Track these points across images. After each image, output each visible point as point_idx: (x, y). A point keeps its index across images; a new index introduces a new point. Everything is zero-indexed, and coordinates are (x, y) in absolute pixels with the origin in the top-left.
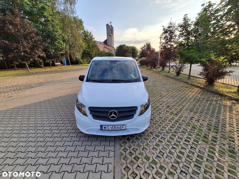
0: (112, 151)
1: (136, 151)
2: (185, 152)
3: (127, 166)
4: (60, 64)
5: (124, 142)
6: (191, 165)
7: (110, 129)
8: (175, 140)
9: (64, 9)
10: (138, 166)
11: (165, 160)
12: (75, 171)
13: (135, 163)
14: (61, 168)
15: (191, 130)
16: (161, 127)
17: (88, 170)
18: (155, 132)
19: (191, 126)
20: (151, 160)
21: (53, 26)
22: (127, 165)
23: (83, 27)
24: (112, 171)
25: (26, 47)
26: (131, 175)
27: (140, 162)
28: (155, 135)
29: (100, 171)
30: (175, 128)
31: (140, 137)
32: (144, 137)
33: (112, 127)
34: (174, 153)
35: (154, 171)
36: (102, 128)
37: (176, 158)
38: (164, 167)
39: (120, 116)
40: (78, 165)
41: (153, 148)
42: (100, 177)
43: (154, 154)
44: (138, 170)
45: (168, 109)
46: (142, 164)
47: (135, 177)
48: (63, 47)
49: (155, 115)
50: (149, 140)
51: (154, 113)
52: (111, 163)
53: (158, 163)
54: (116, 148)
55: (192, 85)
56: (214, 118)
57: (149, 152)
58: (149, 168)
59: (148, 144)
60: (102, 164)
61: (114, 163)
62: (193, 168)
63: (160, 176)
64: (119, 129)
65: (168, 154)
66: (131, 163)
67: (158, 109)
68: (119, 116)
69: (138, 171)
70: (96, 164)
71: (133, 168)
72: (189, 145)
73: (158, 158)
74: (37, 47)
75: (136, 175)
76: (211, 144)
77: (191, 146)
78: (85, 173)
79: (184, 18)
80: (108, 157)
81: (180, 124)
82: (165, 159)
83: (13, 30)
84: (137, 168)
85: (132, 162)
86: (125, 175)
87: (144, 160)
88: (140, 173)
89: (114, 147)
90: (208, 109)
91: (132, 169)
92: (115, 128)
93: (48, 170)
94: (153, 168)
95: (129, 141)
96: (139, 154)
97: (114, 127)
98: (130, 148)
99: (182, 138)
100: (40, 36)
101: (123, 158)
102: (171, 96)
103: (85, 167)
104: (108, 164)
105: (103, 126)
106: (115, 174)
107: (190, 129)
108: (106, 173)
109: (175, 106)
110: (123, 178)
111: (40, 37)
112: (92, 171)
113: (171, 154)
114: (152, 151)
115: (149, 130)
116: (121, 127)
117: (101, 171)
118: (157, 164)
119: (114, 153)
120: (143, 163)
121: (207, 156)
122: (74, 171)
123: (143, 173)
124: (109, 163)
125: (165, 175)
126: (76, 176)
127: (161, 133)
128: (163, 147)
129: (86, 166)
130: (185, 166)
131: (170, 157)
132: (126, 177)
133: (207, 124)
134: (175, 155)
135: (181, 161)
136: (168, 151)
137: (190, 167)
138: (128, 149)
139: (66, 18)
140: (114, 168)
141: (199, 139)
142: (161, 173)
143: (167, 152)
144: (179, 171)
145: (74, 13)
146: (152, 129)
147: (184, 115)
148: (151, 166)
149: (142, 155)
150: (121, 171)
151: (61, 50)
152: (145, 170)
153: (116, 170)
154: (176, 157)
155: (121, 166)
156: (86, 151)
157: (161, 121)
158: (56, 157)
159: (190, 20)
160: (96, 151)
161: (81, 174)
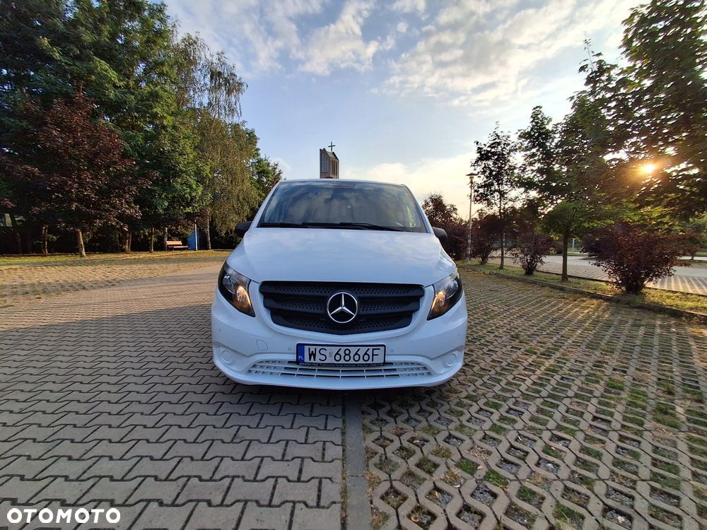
0: (334, 444)
1: (423, 445)
2: (602, 451)
3: (392, 487)
4: (180, 245)
5: (377, 420)
6: (638, 488)
7: (330, 360)
8: (557, 416)
9: (210, 104)
10: (437, 489)
11: (533, 472)
12: (191, 501)
13: (424, 479)
14: (136, 489)
15: (605, 392)
16: (503, 383)
17: (241, 497)
18: (484, 395)
19: (602, 382)
20: (482, 470)
21: (174, 141)
22: (392, 485)
23: (258, 150)
24: (334, 503)
25: (89, 187)
26: (409, 517)
27: (442, 478)
28: (486, 404)
29: (287, 501)
30: (549, 388)
31: (433, 407)
32: (446, 407)
33: (337, 354)
34: (561, 451)
35: (501, 505)
36: (303, 358)
37: (574, 468)
38: (534, 493)
39: (365, 312)
40: (202, 483)
41: (484, 438)
42: (288, 520)
43: (489, 453)
44: (434, 502)
45: (515, 343)
46: (451, 484)
47: (429, 523)
48: (194, 194)
49: (475, 356)
50: (467, 416)
51: (472, 351)
52: (330, 479)
53: (511, 480)
54: (347, 435)
55: (576, 292)
56: (674, 364)
57: (471, 448)
58: (477, 494)
59: (462, 426)
60: (296, 479)
61: (344, 479)
62: (649, 498)
63: (526, 521)
64: (361, 361)
65: (544, 455)
66: (409, 480)
67: (483, 341)
68: (361, 313)
69: (435, 505)
70: (274, 479)
71: (416, 495)
72: (610, 432)
73: (509, 466)
74: (119, 188)
75: (429, 518)
76: (690, 431)
77: (620, 435)
78: (227, 506)
79: (532, 117)
80: (320, 460)
81: (563, 377)
82: (535, 468)
83: (60, 140)
84: (430, 493)
85: (410, 474)
86: (386, 517)
87: (457, 471)
88: (445, 511)
89: (343, 434)
90: (647, 345)
91: (412, 498)
92: (347, 358)
93: (82, 497)
94: (495, 496)
95: (395, 418)
96: (437, 453)
97: (346, 355)
98: (399, 436)
99: (583, 413)
100: (133, 160)
101: (375, 465)
102: (518, 315)
103: (229, 488)
104: (320, 483)
105: (306, 348)
106: (348, 512)
107: (602, 390)
108: (312, 507)
109: (538, 335)
110: (379, 527)
111: (134, 163)
112: (257, 502)
113: (552, 454)
114: (482, 445)
115: (461, 390)
116: (370, 353)
117: (294, 503)
118: (506, 484)
119: (344, 451)
120: (453, 480)
121: (692, 465)
122: (186, 500)
123: (456, 510)
124: (326, 478)
125: (546, 518)
126: (192, 517)
127: (505, 399)
128: (520, 435)
129: (232, 486)
130: (616, 490)
131: (549, 465)
132: (392, 523)
133: (655, 379)
134: (570, 458)
135: (596, 477)
136: (539, 446)
137: (637, 496)
138: (395, 438)
139: (211, 125)
140: (344, 493)
141: (644, 416)
142: (528, 513)
143: (539, 449)
144: (595, 506)
145: (236, 114)
146: (473, 387)
147: (573, 357)
148: (485, 491)
149: (448, 457)
150: (371, 503)
151: (188, 205)
152: (464, 501)
153: (352, 500)
154: (575, 465)
155: (370, 490)
156: (238, 441)
157: (498, 369)
158: (124, 456)
159: (550, 120)
160: (278, 442)
161: (212, 508)
